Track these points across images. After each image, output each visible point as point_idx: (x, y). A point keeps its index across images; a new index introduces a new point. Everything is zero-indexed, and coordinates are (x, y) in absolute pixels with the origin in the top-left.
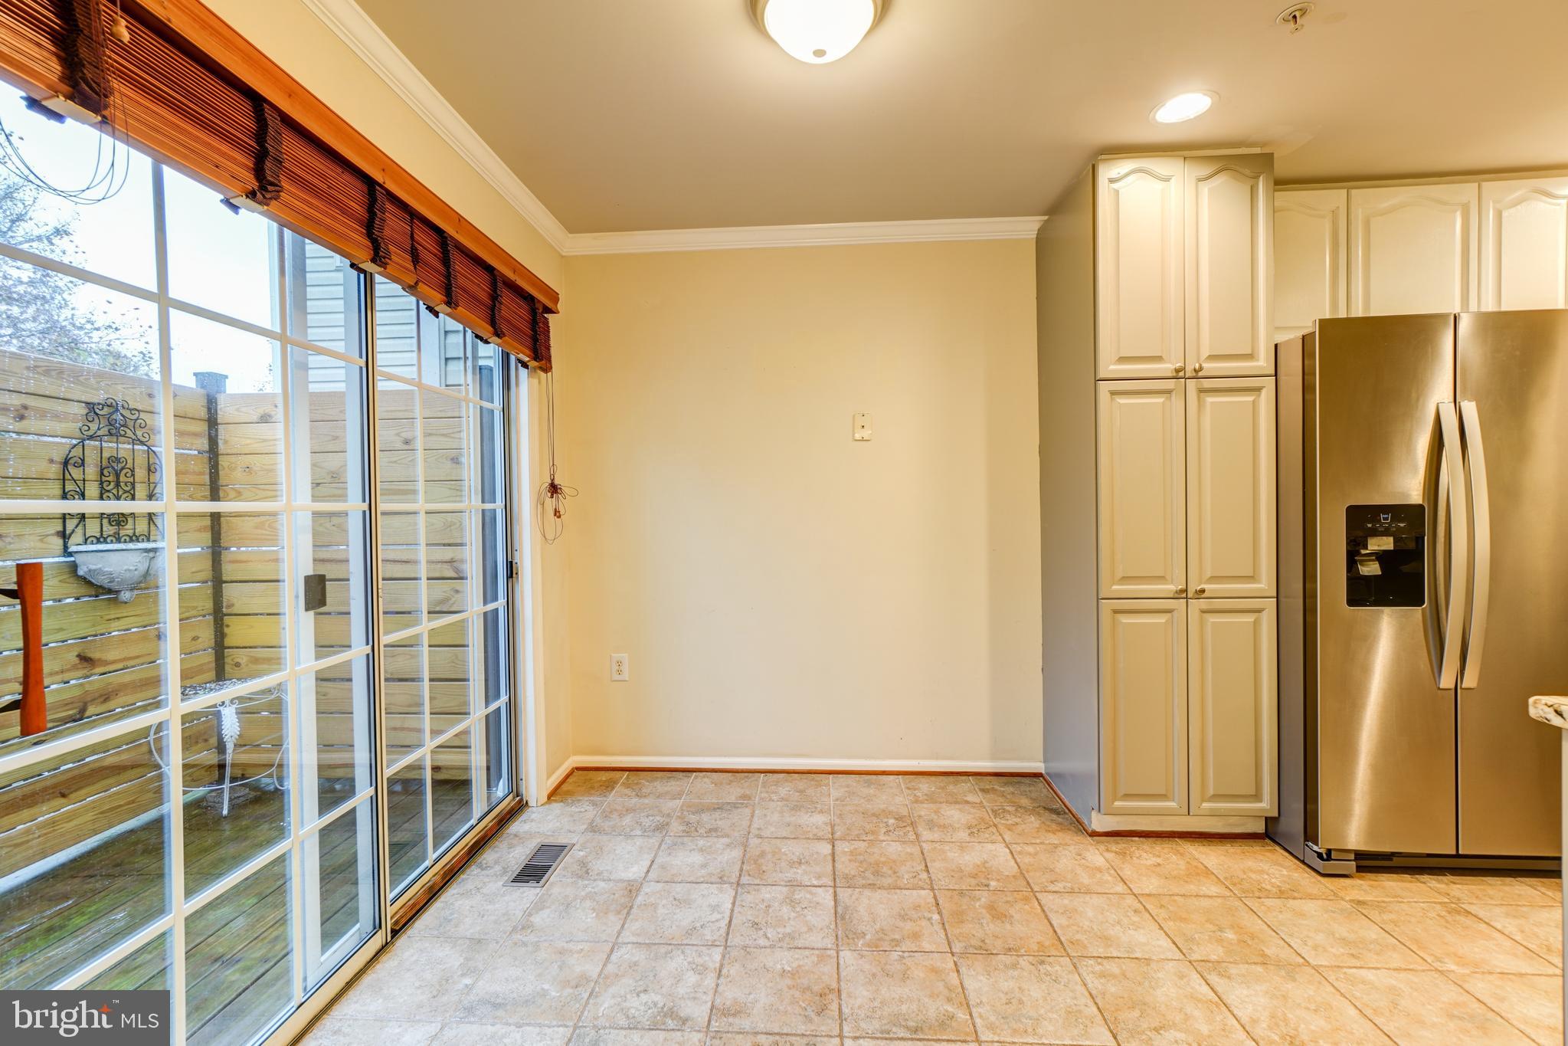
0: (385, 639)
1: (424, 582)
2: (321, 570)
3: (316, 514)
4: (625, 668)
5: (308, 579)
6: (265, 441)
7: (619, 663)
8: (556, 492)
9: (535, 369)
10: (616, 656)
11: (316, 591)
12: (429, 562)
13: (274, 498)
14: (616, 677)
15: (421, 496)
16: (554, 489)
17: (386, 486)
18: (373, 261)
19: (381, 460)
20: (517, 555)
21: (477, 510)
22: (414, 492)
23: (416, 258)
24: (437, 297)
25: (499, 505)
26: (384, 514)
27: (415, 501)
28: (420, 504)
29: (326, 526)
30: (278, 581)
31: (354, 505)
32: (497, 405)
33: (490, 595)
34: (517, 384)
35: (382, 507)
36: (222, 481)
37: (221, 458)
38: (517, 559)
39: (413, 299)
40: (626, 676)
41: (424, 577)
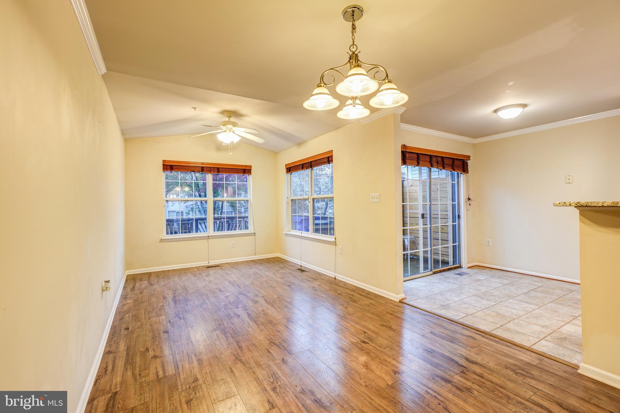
0: (433, 225)
1: (440, 219)
2: (424, 213)
3: (423, 205)
4: (490, 243)
5: (422, 214)
6: (412, 190)
7: (488, 241)
8: (470, 200)
9: (464, 174)
10: (488, 240)
11: (423, 216)
12: (441, 215)
13: (418, 202)
14: (487, 245)
15: (439, 201)
16: (469, 199)
17: (433, 198)
18: (431, 167)
19: (432, 193)
20: (460, 213)
21: (451, 204)
22: (438, 200)
23: (437, 163)
24: (441, 168)
25: (456, 203)
26: (433, 204)
27: (438, 202)
28: (439, 203)
29: (424, 206)
30: (418, 218)
31: (428, 203)
32: (456, 182)
33: (454, 221)
34: (460, 177)
35: (432, 203)
36: (404, 198)
37: (404, 194)
38: (460, 214)
39: (438, 169)
40: (490, 245)
41: (440, 218)
